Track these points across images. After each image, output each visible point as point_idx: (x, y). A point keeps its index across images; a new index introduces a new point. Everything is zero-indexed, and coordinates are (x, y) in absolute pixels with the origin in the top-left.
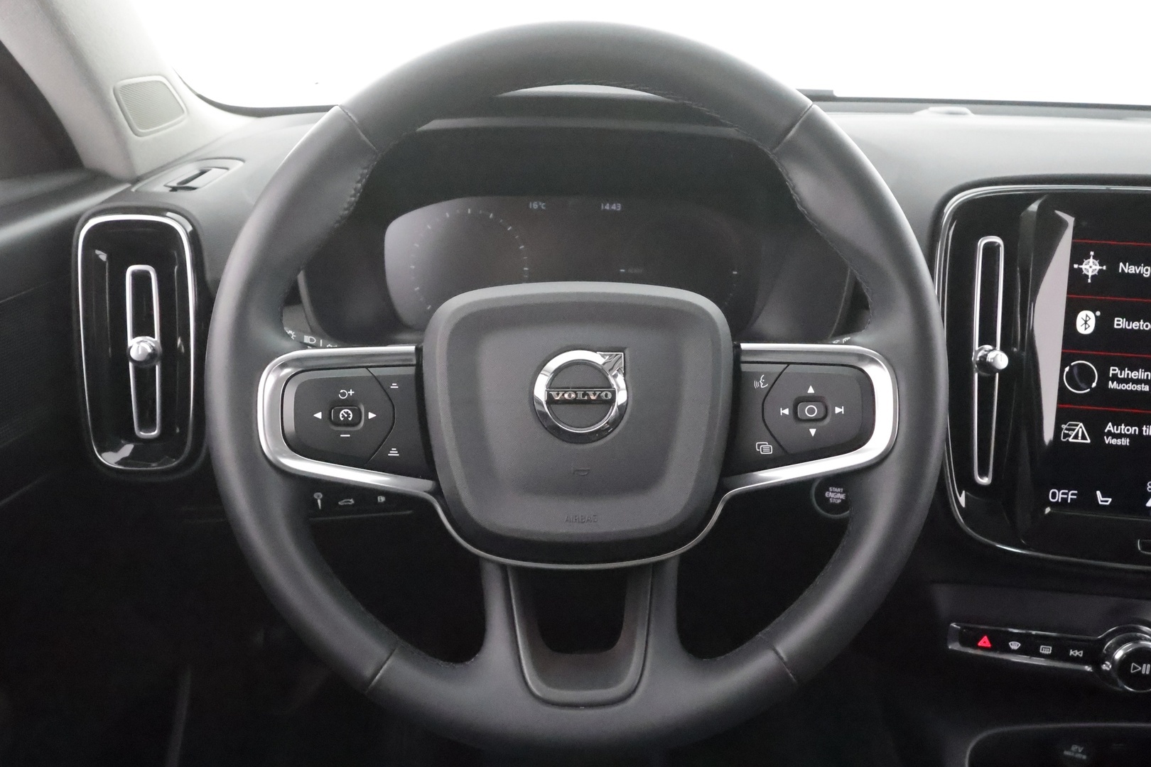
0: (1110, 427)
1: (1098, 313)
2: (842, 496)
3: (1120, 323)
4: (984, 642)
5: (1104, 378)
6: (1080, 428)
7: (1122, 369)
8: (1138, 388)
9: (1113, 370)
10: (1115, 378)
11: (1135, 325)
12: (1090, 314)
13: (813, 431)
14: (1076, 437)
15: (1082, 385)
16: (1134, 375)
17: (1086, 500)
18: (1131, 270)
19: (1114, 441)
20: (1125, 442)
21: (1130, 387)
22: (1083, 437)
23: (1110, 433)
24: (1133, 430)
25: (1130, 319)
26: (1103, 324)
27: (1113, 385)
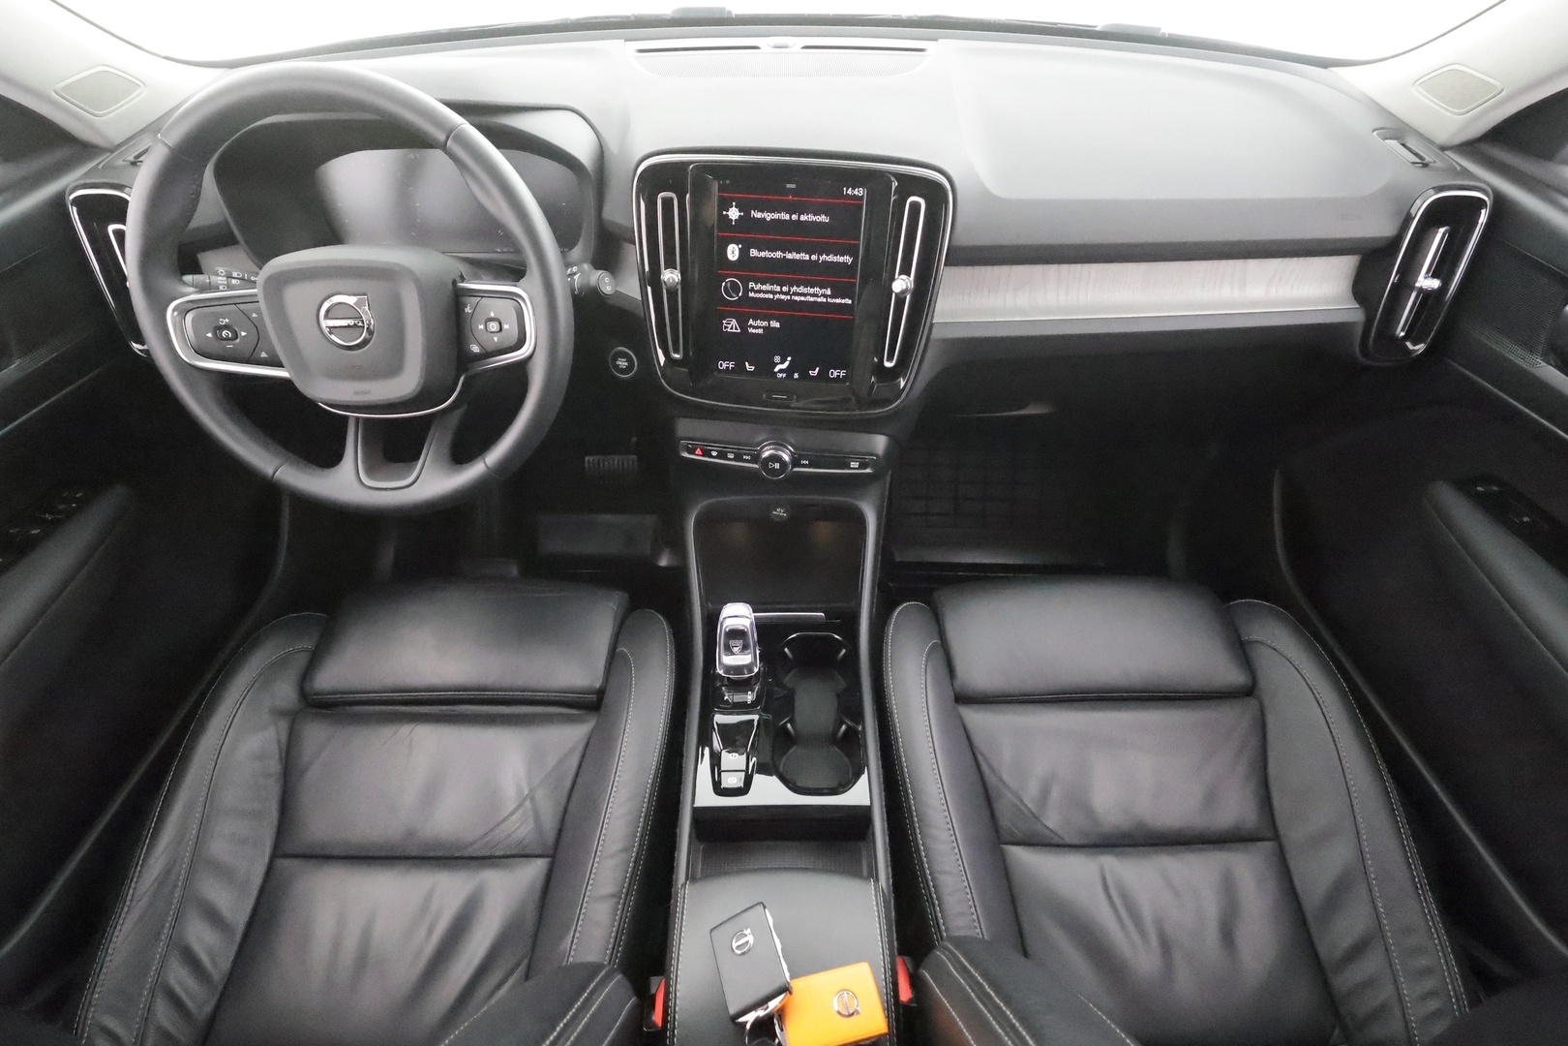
0: (751, 322)
1: (740, 246)
2: (626, 364)
3: (754, 253)
4: (698, 451)
5: (747, 290)
6: (734, 322)
7: (756, 284)
8: (767, 296)
9: (751, 285)
10: (752, 290)
11: (763, 254)
12: (735, 246)
13: (496, 339)
14: (732, 328)
15: (734, 295)
16: (764, 288)
17: (740, 368)
18: (759, 215)
19: (754, 331)
20: (760, 331)
21: (762, 295)
22: (736, 329)
23: (751, 326)
24: (765, 324)
25: (760, 250)
26: (744, 252)
27: (751, 295)
